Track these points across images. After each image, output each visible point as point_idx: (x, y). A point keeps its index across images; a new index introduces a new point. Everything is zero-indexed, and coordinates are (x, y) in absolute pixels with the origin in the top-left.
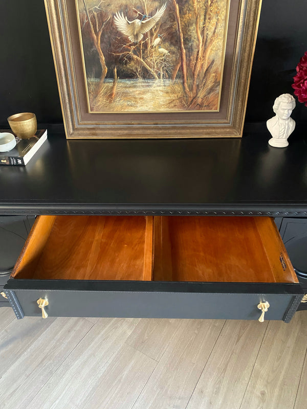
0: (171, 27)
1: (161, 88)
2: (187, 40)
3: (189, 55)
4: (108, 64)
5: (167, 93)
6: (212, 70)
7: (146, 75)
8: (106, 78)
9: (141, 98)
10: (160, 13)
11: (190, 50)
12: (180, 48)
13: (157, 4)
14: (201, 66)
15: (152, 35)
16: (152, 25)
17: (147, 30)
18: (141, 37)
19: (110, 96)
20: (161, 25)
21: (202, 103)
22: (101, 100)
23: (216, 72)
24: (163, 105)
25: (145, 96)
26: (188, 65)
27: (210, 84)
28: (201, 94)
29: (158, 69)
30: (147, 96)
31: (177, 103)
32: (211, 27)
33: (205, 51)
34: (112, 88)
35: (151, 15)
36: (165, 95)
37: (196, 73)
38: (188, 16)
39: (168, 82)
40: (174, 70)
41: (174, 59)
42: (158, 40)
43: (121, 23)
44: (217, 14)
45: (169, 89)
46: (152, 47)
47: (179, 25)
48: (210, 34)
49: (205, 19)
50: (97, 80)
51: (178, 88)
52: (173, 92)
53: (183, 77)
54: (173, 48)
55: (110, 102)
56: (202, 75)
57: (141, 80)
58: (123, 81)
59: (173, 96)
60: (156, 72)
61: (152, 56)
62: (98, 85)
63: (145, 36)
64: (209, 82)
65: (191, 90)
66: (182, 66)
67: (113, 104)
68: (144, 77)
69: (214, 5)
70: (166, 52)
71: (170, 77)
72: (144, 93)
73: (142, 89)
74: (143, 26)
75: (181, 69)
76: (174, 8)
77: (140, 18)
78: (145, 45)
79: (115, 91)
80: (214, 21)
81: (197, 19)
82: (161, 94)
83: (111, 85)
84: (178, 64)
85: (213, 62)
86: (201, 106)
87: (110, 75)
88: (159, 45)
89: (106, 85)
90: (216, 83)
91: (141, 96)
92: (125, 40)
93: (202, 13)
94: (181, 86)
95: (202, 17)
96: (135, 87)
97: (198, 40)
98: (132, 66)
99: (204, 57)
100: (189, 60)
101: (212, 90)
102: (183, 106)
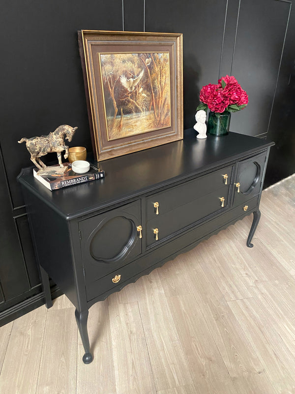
0: (147, 82)
1: (144, 117)
2: (154, 88)
3: (155, 97)
4: (118, 106)
6: (166, 103)
7: (137, 110)
8: (117, 115)
9: (135, 125)
10: (141, 75)
11: (156, 93)
12: (152, 93)
13: (140, 69)
14: (161, 102)
15: (139, 86)
16: (139, 81)
17: (136, 84)
18: (134, 88)
19: (119, 127)
20: (142, 81)
21: (163, 123)
22: (115, 130)
23: (167, 104)
24: (146, 127)
25: (137, 124)
26: (156, 102)
27: (166, 112)
28: (162, 118)
29: (143, 106)
30: (138, 124)
31: (152, 125)
32: (163, 80)
33: (162, 94)
34: (120, 121)
35: (138, 75)
36: (147, 121)
37: (159, 106)
38: (154, 75)
39: (148, 113)
40: (150, 106)
41: (149, 99)
42: (141, 89)
43: (124, 81)
44: (165, 73)
45: (148, 117)
46: (139, 93)
47: (150, 81)
48: (164, 84)
49: (161, 76)
50: (112, 117)
51: (152, 116)
52: (150, 119)
53: (154, 109)
54: (148, 93)
55: (120, 131)
56: (162, 107)
57: (134, 114)
58: (126, 116)
59: (150, 121)
60: (142, 108)
61: (139, 99)
62: (113, 121)
63: (136, 87)
64: (165, 110)
65: (158, 116)
67: (121, 132)
68: (136, 112)
69: (164, 69)
70: (145, 95)
71: (148, 110)
72: (137, 122)
73: (135, 119)
74: (134, 82)
75: (153, 104)
76: (148, 71)
77: (133, 78)
78: (136, 93)
79: (122, 123)
80: (164, 77)
81: (157, 76)
82: (145, 121)
83: (120, 119)
84: (151, 102)
85: (166, 98)
86: (163, 125)
87: (119, 114)
88: (142, 92)
89: (117, 120)
90: (168, 110)
91: (135, 124)
92: (126, 91)
93: (159, 73)
95: (159, 75)
96: (132, 118)
97: (159, 88)
98: (130, 106)
99: (162, 96)
100: (156, 99)
101: (167, 114)
102: (155, 126)
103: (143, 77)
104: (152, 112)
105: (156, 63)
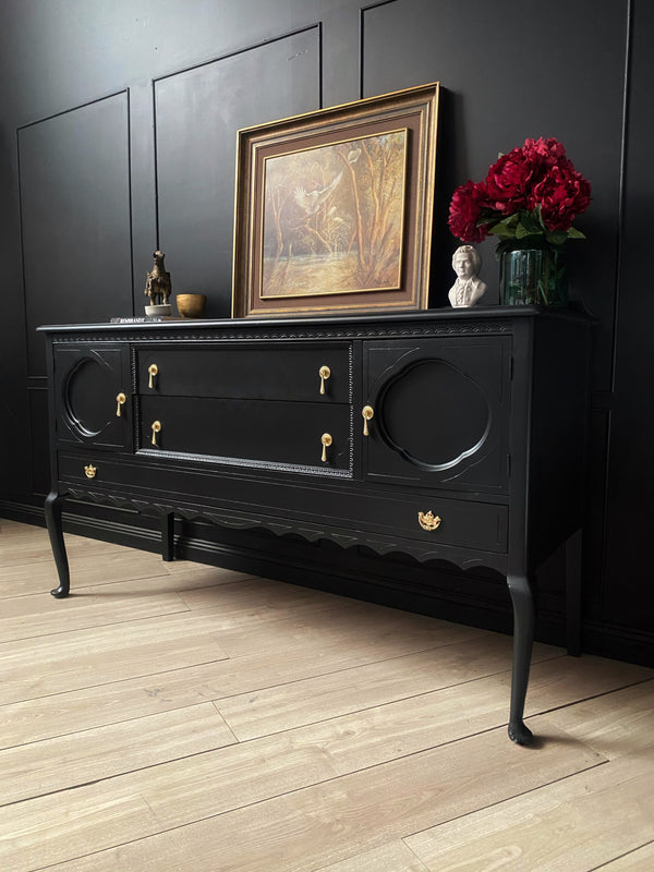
0: (347, 193)
1: (334, 263)
2: (363, 205)
3: (365, 221)
4: (284, 241)
5: (341, 268)
6: (392, 235)
7: (320, 249)
8: (281, 256)
9: (314, 277)
10: (337, 182)
11: (366, 216)
12: (357, 215)
14: (378, 233)
16: (329, 193)
17: (324, 200)
18: (318, 207)
19: (282, 277)
20: (337, 193)
21: (380, 278)
22: (274, 282)
23: (395, 237)
24: (337, 284)
25: (317, 275)
26: (364, 234)
27: (388, 254)
28: (379, 267)
29: (333, 241)
30: (319, 275)
31: (351, 280)
32: (387, 188)
33: (382, 215)
34: (286, 267)
36: (339, 271)
37: (373, 242)
38: (364, 180)
39: (343, 255)
40: (350, 240)
41: (350, 228)
42: (334, 209)
43: (300, 196)
44: (394, 173)
45: (343, 264)
46: (327, 217)
47: (355, 191)
48: (387, 195)
49: (381, 180)
50: (272, 259)
51: (353, 262)
52: (348, 267)
53: (359, 248)
54: (348, 216)
55: (282, 284)
56: (379, 242)
57: (314, 255)
58: (296, 258)
59: (347, 272)
60: (331, 244)
61: (327, 227)
62: (272, 265)
63: (322, 205)
64: (387, 250)
65: (367, 262)
66: (357, 235)
67: (285, 287)
68: (317, 252)
70: (341, 220)
71: (345, 249)
72: (317, 270)
73: (315, 266)
74: (320, 196)
75: (357, 238)
76: (351, 173)
78: (321, 216)
79: (287, 271)
80: (390, 182)
81: (373, 181)
82: (334, 270)
83: (285, 264)
84: (353, 232)
85: (392, 225)
86: (378, 283)
87: (285, 254)
88: (335, 215)
89: (280, 264)
90: (396, 250)
91: (313, 274)
92: (302, 212)
93: (379, 175)
94: (356, 258)
95: (378, 179)
96: (308, 264)
97: (375, 203)
98: (307, 240)
99: (381, 221)
100: (365, 227)
101: (391, 260)
102: (358, 284)
104: (355, 253)
105: (371, 155)
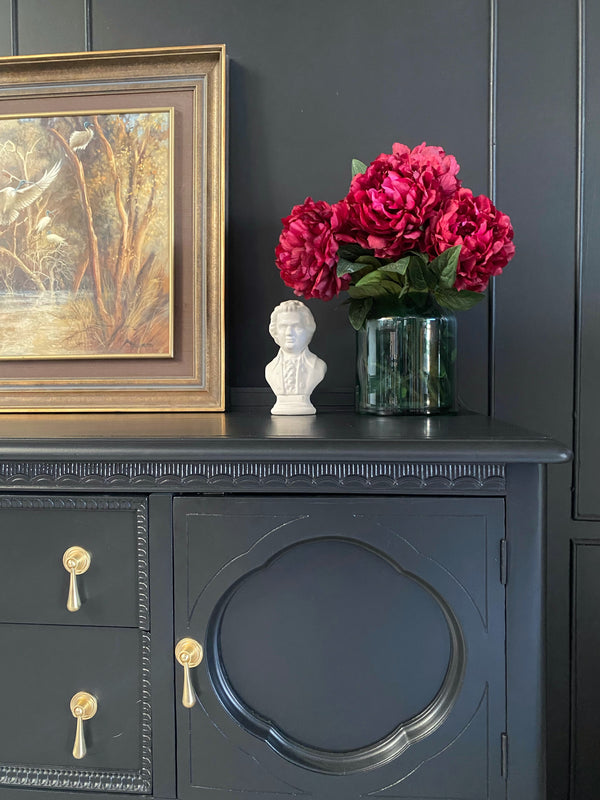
0: (70, 198)
1: (50, 309)
2: (99, 219)
3: (103, 246)
5: (63, 317)
6: (151, 273)
7: (23, 283)
9: (9, 329)
10: (51, 177)
11: (106, 237)
12: (89, 234)
13: (45, 162)
14: (129, 266)
15: (35, 211)
16: (37, 195)
17: (26, 204)
18: (17, 214)
20: (51, 195)
21: (136, 339)
23: (160, 276)
24: (55, 342)
25: (18, 325)
26: (104, 265)
27: (149, 298)
28: (133, 320)
29: (46, 271)
30: (23, 325)
31: (84, 338)
32: (143, 197)
33: (134, 237)
35: (34, 179)
36: (59, 321)
37: (121, 279)
38: (100, 180)
39: (65, 296)
40: (77, 273)
41: (76, 253)
42: (46, 220)
44: (153, 175)
45: (66, 310)
46: (34, 232)
47: (84, 195)
48: (143, 208)
49: (131, 184)
51: (85, 308)
52: (76, 316)
53: (95, 286)
54: (73, 233)
56: (132, 281)
57: (11, 293)
59: (75, 325)
60: (42, 277)
61: (34, 248)
63: (23, 214)
64: (146, 296)
65: (112, 311)
66: (92, 265)
68: (17, 288)
69: (147, 162)
70: (60, 240)
71: (69, 286)
72: (16, 318)
73: (13, 311)
74: (19, 197)
75: (91, 271)
76: (76, 168)
77: (14, 184)
78: (23, 229)
80: (148, 186)
81: (116, 183)
84: (83, 261)
85: (152, 256)
86: (133, 345)
88: (48, 229)
90: (161, 295)
91: (10, 325)
93: (126, 174)
94: (91, 304)
95: (126, 181)
97: (121, 218)
99: (134, 248)
100: (105, 255)
101: (154, 311)
102: (95, 345)
103: (53, 183)
104: (88, 294)
105: (112, 142)
